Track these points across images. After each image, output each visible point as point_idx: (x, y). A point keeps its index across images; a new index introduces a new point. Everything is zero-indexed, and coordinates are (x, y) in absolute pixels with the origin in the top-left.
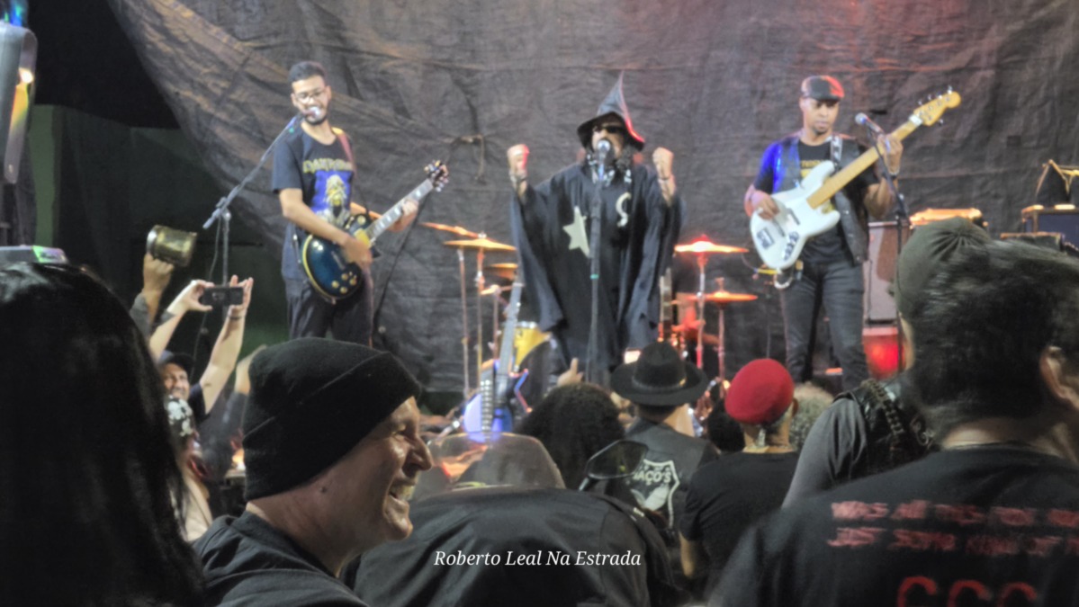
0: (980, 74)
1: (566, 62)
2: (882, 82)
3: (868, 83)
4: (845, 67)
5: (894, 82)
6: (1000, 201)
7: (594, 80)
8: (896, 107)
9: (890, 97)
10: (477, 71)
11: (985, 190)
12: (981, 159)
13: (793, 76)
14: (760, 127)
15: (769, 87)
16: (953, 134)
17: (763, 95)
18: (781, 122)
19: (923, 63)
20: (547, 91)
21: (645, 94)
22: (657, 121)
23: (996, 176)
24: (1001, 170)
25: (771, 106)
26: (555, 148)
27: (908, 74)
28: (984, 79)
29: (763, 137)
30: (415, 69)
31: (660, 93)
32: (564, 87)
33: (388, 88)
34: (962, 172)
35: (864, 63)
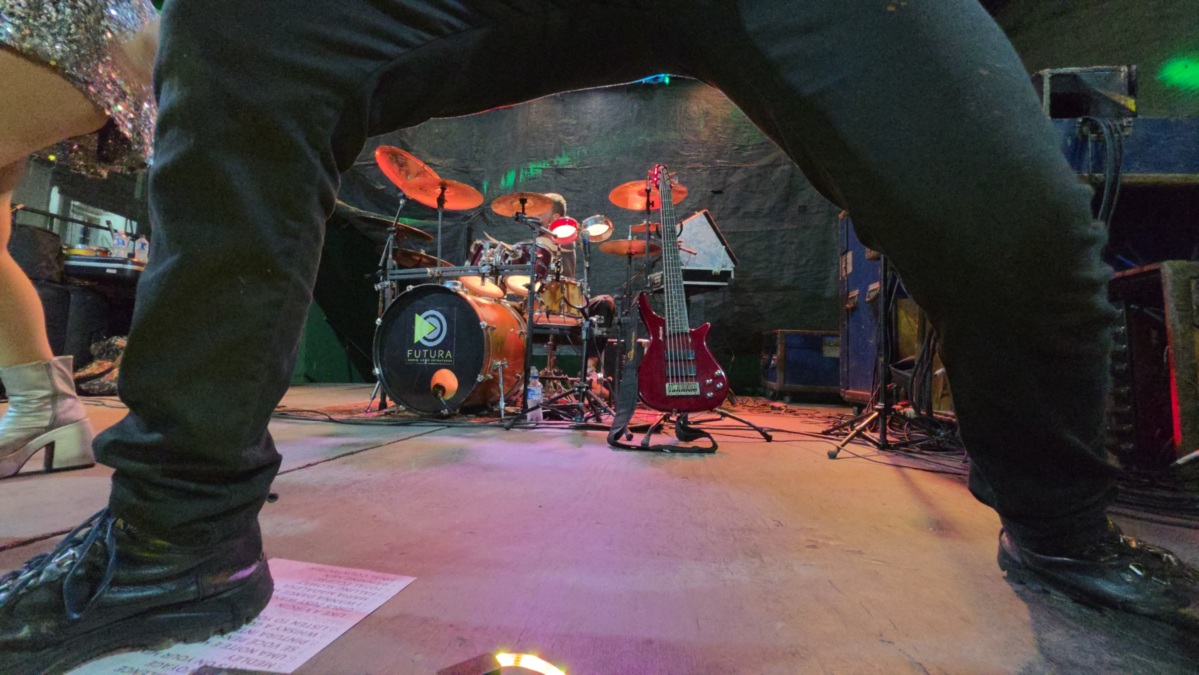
0: (781, 168)
2: (719, 173)
3: (710, 174)
4: (698, 165)
5: (727, 173)
6: (793, 247)
8: (728, 189)
9: (724, 183)
10: (482, 172)
11: (785, 239)
12: (782, 220)
16: (765, 204)
19: (744, 162)
22: (583, 199)
23: (792, 230)
24: (795, 227)
27: (735, 168)
28: (783, 171)
30: (448, 171)
31: (585, 181)
32: (529, 179)
34: (769, 228)
35: (708, 163)
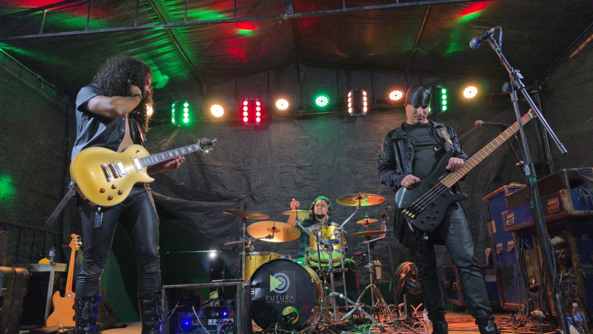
1: (282, 164)
7: (293, 170)
10: (250, 170)
13: (366, 165)
14: (356, 184)
15: (358, 170)
17: (357, 173)
18: (364, 182)
20: (276, 175)
21: (312, 174)
22: (317, 184)
25: (359, 176)
26: (280, 196)
29: (358, 188)
30: (228, 170)
31: (317, 173)
32: (282, 173)
33: (218, 178)
